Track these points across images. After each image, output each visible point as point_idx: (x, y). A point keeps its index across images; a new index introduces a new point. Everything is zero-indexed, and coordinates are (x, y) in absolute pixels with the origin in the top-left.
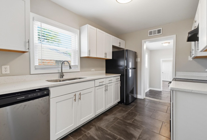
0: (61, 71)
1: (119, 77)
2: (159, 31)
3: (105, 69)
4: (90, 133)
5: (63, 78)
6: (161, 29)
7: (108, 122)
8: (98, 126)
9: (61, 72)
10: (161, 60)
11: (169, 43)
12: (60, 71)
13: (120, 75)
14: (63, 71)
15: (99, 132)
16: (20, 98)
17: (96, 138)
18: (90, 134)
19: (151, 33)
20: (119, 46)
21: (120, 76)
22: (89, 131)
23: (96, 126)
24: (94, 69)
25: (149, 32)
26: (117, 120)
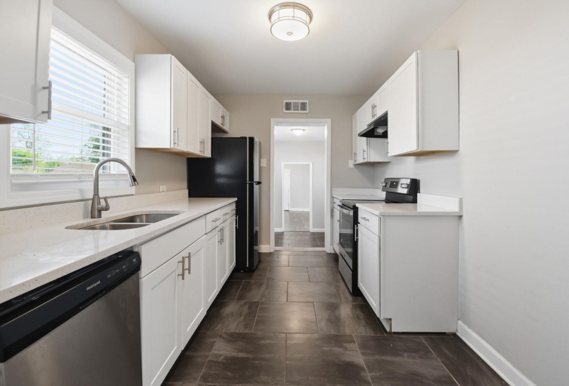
0: (93, 194)
1: (234, 206)
2: (304, 106)
3: (185, 185)
4: (221, 353)
5: (100, 216)
6: (307, 101)
7: (242, 318)
8: (225, 333)
9: (92, 197)
10: (283, 164)
11: (304, 130)
12: (90, 195)
13: (236, 199)
14: (101, 194)
15: (241, 343)
16: (92, 287)
17: (241, 355)
18: (221, 355)
19: (288, 106)
20: (221, 125)
21: (237, 202)
22: (213, 352)
23: (221, 336)
24: (165, 187)
25: (284, 103)
26: (257, 306)
